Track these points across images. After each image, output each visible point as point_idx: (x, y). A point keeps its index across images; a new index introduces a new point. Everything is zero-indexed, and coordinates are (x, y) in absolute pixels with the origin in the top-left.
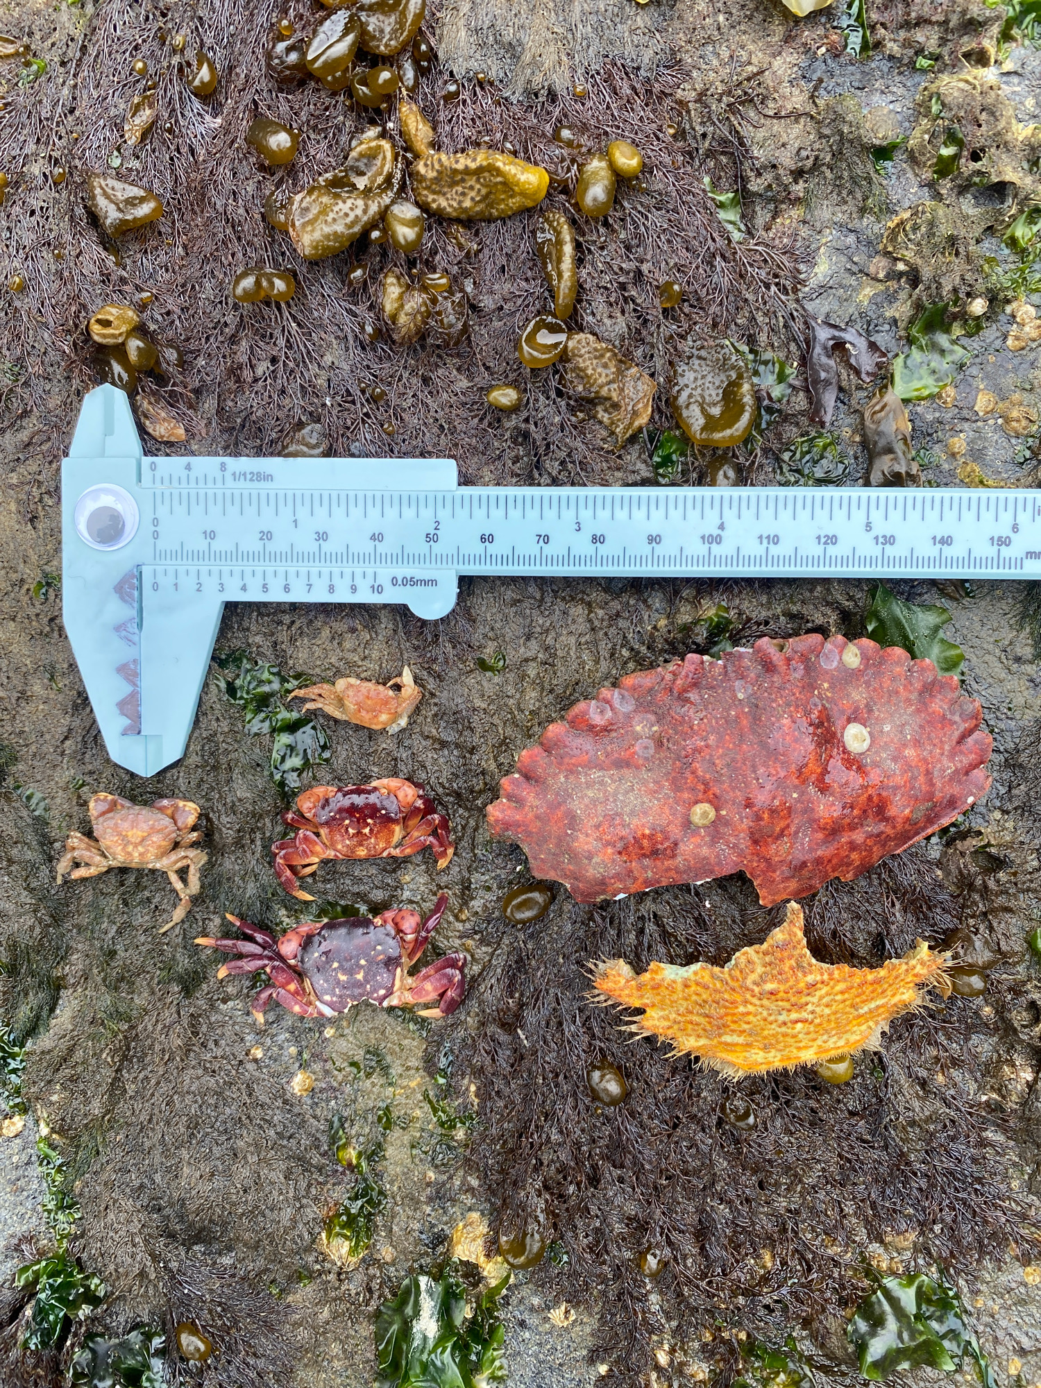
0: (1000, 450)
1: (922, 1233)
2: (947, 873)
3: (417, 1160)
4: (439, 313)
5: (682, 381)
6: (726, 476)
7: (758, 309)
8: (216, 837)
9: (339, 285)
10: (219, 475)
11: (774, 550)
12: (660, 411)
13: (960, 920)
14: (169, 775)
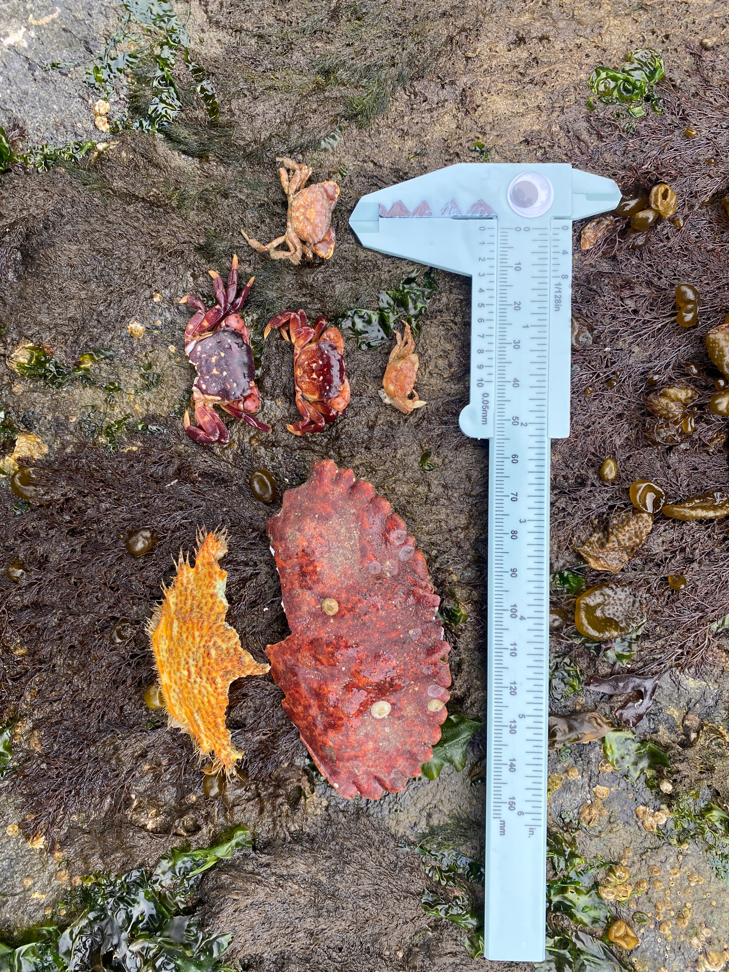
0: (570, 802)
1: (40, 756)
2: (286, 771)
3: (83, 410)
4: (667, 426)
5: (619, 590)
6: (555, 620)
7: (666, 640)
8: (308, 270)
9: (686, 358)
10: (560, 274)
11: (506, 654)
12: (598, 576)
13: (255, 779)
14: (351, 237)
